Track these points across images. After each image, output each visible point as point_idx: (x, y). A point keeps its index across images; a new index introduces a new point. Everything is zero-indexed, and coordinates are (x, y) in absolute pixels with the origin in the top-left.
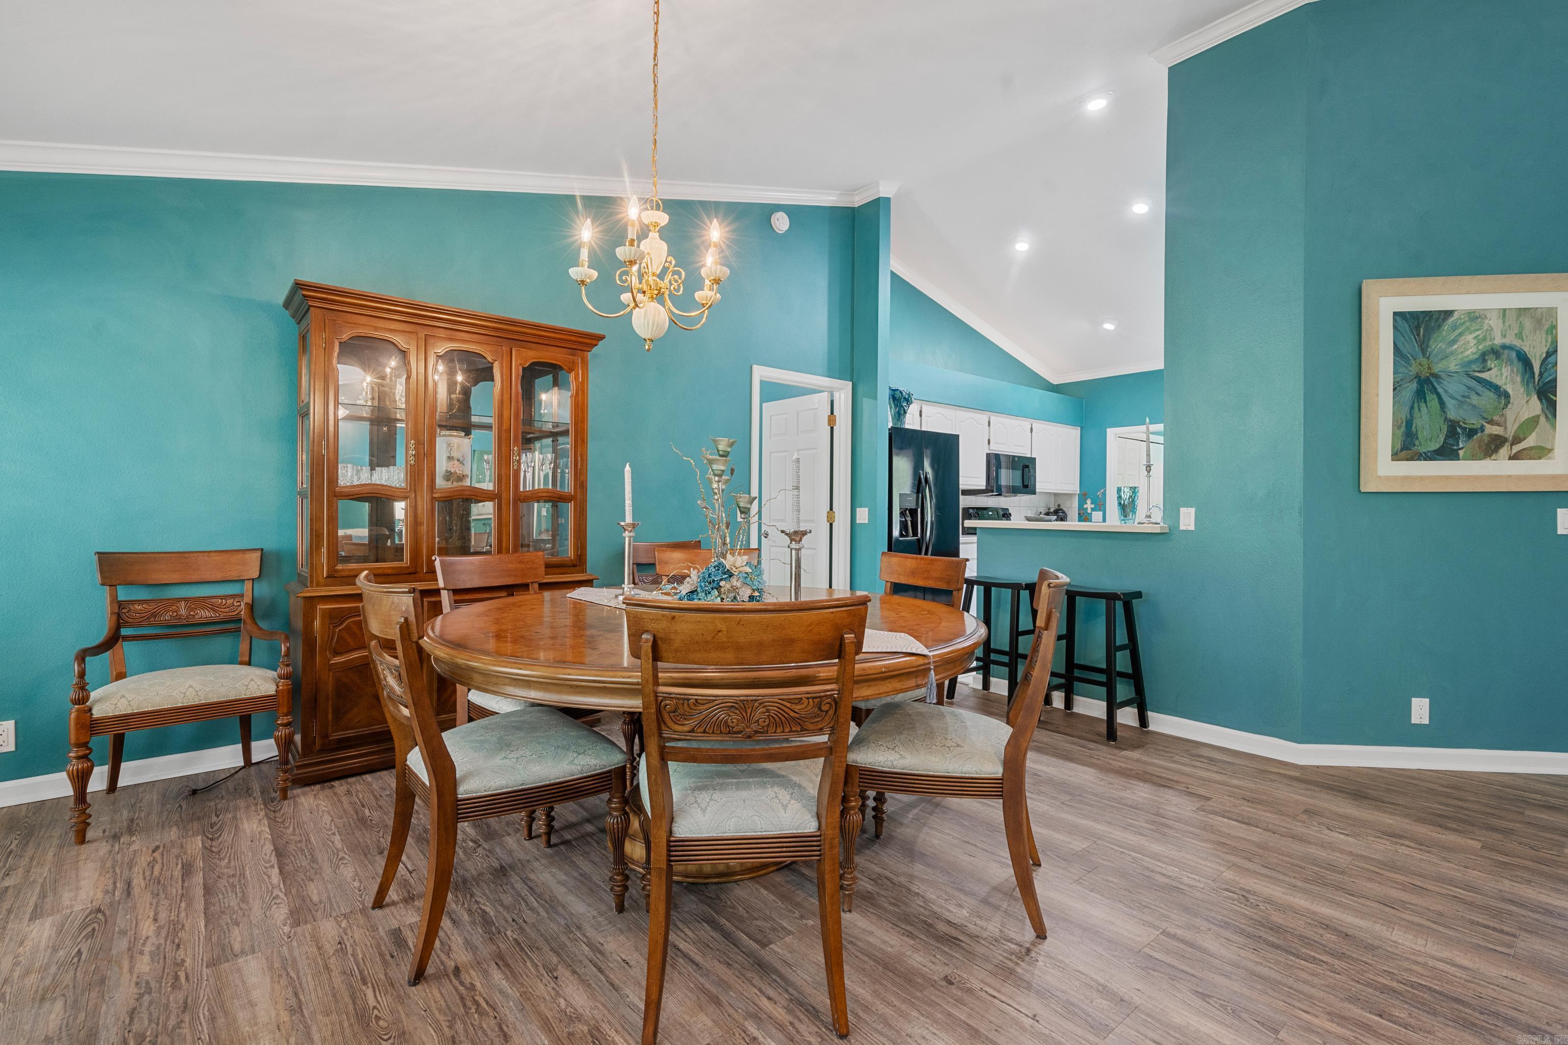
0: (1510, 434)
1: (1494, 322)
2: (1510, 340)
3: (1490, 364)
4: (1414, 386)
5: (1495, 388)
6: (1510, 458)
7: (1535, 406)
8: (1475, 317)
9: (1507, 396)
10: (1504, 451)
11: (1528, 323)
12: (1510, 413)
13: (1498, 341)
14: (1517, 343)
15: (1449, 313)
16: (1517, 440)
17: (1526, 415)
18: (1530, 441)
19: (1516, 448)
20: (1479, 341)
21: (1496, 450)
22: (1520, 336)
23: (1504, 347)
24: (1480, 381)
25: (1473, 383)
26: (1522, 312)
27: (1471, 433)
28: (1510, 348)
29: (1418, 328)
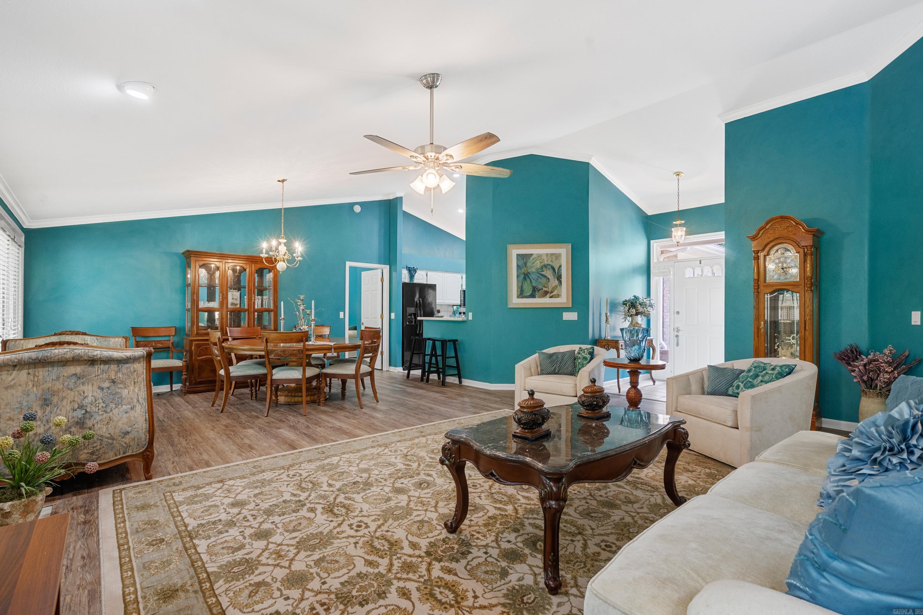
0: (550, 291)
1: (544, 257)
2: (549, 263)
3: (544, 269)
4: (523, 276)
5: (545, 277)
6: (550, 297)
7: (557, 282)
8: (539, 256)
9: (549, 279)
10: (548, 295)
11: (554, 258)
12: (550, 284)
13: (546, 263)
14: (551, 263)
15: (532, 255)
16: (552, 292)
17: (554, 285)
18: (555, 293)
19: (551, 295)
20: (541, 263)
21: (546, 295)
22: (552, 261)
23: (548, 265)
24: (541, 275)
25: (539, 275)
26: (552, 254)
27: (539, 290)
28: (549, 265)
29: (523, 259)
